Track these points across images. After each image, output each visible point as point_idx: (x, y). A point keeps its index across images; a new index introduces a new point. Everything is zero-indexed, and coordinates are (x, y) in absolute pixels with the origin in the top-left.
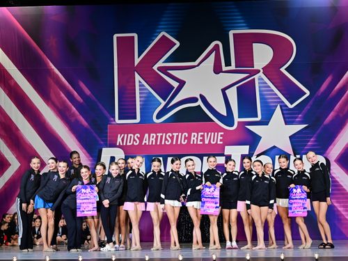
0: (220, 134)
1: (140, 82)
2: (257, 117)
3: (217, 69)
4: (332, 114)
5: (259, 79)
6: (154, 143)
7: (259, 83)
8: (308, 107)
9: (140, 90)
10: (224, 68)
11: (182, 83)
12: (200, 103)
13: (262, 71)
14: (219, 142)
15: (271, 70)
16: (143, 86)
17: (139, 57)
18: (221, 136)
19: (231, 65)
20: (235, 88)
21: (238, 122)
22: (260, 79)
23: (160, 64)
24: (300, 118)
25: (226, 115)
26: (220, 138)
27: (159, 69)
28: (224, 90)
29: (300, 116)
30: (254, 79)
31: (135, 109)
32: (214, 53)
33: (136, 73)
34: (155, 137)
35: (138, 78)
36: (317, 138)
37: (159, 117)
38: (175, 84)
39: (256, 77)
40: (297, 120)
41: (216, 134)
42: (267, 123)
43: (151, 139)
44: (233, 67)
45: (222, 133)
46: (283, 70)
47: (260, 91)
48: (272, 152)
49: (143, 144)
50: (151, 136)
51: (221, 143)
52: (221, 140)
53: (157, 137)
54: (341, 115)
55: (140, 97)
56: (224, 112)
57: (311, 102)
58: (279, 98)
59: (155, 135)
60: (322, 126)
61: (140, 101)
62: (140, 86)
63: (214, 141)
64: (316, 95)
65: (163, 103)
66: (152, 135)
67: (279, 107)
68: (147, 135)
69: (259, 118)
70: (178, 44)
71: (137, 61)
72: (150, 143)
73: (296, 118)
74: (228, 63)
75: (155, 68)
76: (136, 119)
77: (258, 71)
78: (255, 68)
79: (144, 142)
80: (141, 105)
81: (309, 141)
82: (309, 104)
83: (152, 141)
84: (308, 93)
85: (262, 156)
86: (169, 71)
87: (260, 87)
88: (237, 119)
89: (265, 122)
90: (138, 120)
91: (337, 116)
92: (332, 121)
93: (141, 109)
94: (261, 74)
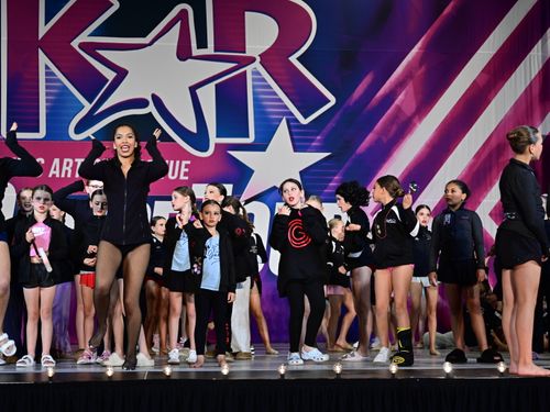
0: (184, 163)
1: (47, 67)
2: (248, 137)
3: (184, 53)
4: (370, 138)
5: (253, 73)
6: (69, 176)
7: (254, 80)
8: (331, 125)
9: (47, 81)
10: (196, 52)
11: (122, 74)
12: (151, 109)
13: (258, 59)
14: (182, 177)
15: (274, 59)
16: (53, 74)
17: (46, 24)
18: (186, 166)
19: (206, 47)
20: (211, 87)
21: (216, 145)
22: (256, 73)
23: (84, 37)
24: (319, 141)
25: (195, 131)
26: (184, 170)
27: (82, 46)
28: (193, 90)
29: (319, 138)
30: (245, 72)
31: (38, 114)
32: (178, 25)
33: (40, 51)
34: (71, 165)
35: (43, 60)
36: (344, 175)
37: (78, 130)
38: (110, 75)
39: (249, 69)
40: (314, 144)
41: (178, 162)
42: (263, 148)
43: (65, 168)
44: (210, 50)
45: (189, 162)
46: (293, 59)
47: (254, 93)
48: (271, 195)
49: (50, 176)
50: (65, 164)
51: (187, 178)
52: (185, 174)
53: (75, 164)
54: (385, 140)
55: (47, 94)
56: (192, 126)
57: (337, 117)
58: (286, 107)
59: (71, 161)
60: (354, 156)
61: (47, 101)
62: (47, 74)
63: (173, 175)
64: (345, 105)
65: (88, 107)
66: (66, 160)
67: (284, 121)
68: (57, 161)
69: (251, 139)
70: (116, 6)
71: (43, 30)
72: (63, 176)
73: (313, 141)
74: (202, 44)
75: (75, 44)
76: (38, 131)
77: (252, 60)
78: (248, 54)
79: (52, 172)
80: (47, 108)
81: (330, 181)
82: (334, 120)
83: (67, 171)
84: (333, 100)
85: (254, 203)
86: (99, 52)
87: (254, 87)
88: (214, 140)
89: (260, 146)
90: (42, 133)
91: (377, 141)
92: (370, 149)
93: (47, 115)
94: (257, 65)
